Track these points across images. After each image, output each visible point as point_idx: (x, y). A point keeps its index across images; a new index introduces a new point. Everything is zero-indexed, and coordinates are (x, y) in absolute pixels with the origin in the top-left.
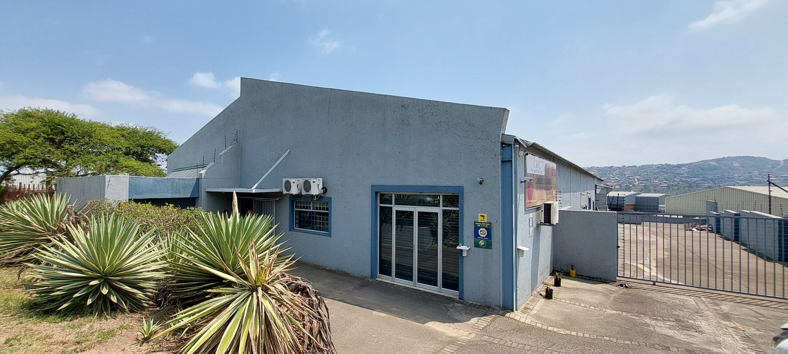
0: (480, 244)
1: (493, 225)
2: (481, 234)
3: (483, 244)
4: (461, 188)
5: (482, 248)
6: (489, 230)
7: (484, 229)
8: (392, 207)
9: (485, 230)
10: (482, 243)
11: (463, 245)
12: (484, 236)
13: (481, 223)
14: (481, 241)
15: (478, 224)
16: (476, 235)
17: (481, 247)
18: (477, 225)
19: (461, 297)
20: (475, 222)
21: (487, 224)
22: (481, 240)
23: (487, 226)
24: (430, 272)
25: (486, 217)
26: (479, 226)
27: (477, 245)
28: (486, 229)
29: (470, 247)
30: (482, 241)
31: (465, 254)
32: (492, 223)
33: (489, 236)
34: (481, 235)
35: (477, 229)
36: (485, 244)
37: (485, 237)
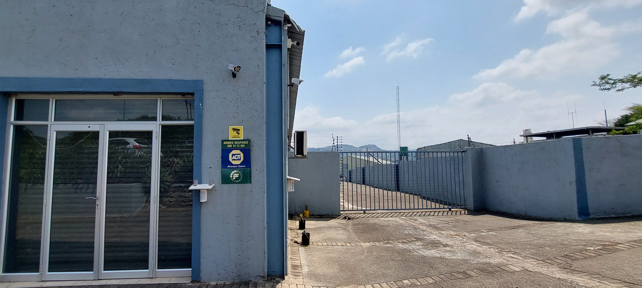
0: (231, 176)
1: (253, 144)
2: (234, 160)
3: (236, 176)
4: (199, 83)
5: (236, 183)
6: (247, 152)
7: (238, 152)
8: (47, 126)
9: (240, 152)
10: (234, 175)
11: (200, 183)
12: (239, 162)
13: (234, 141)
14: (233, 172)
15: (229, 143)
16: (225, 162)
17: (234, 183)
18: (227, 145)
19: (196, 278)
20: (223, 141)
21: (244, 142)
22: (233, 169)
23: (244, 146)
24: (132, 246)
25: (241, 132)
26: (230, 146)
27: (226, 180)
28: (241, 150)
29: (214, 185)
30: (235, 171)
31: (204, 198)
32: (252, 141)
33: (247, 161)
34: (234, 162)
35: (226, 151)
36: (239, 176)
37: (241, 164)
